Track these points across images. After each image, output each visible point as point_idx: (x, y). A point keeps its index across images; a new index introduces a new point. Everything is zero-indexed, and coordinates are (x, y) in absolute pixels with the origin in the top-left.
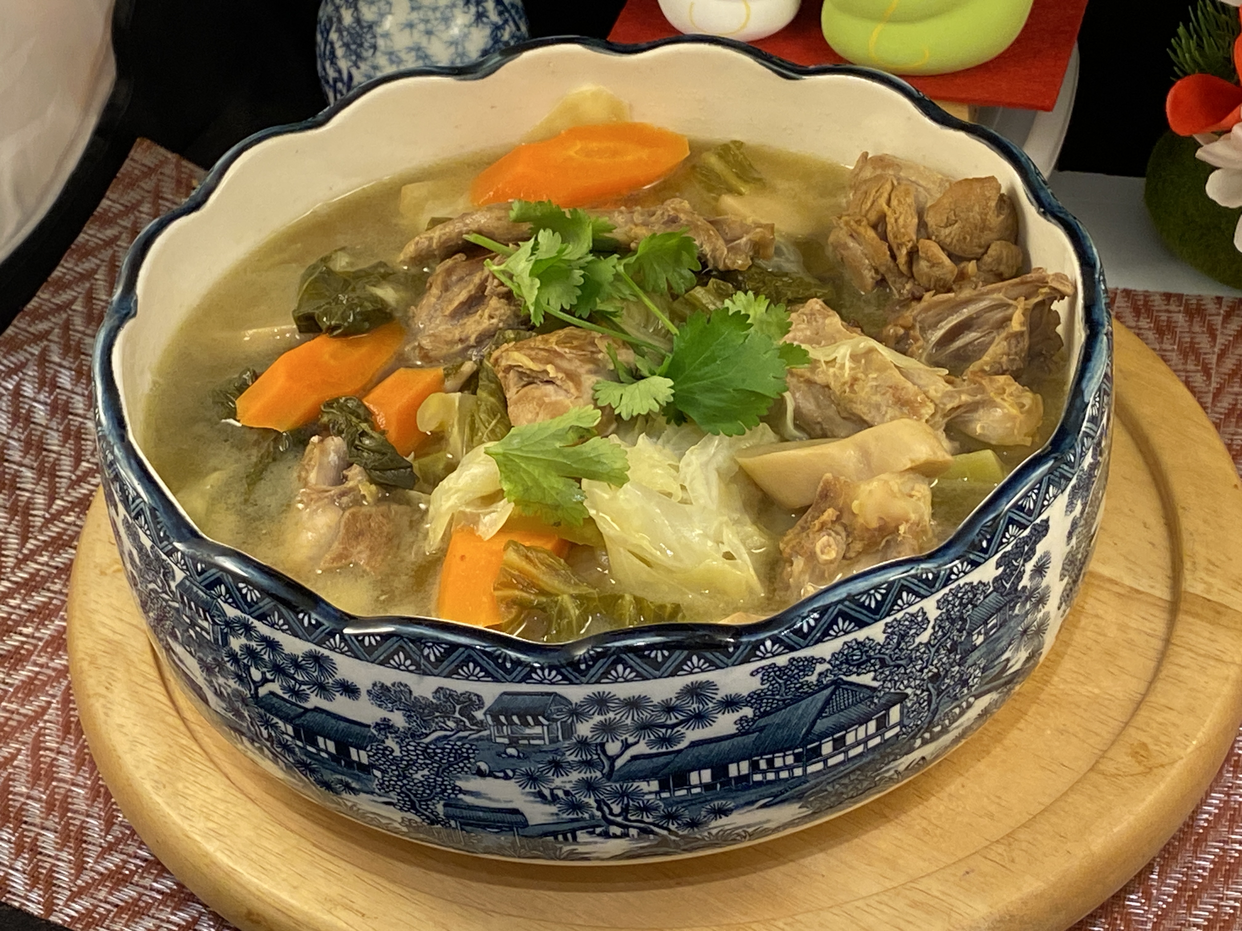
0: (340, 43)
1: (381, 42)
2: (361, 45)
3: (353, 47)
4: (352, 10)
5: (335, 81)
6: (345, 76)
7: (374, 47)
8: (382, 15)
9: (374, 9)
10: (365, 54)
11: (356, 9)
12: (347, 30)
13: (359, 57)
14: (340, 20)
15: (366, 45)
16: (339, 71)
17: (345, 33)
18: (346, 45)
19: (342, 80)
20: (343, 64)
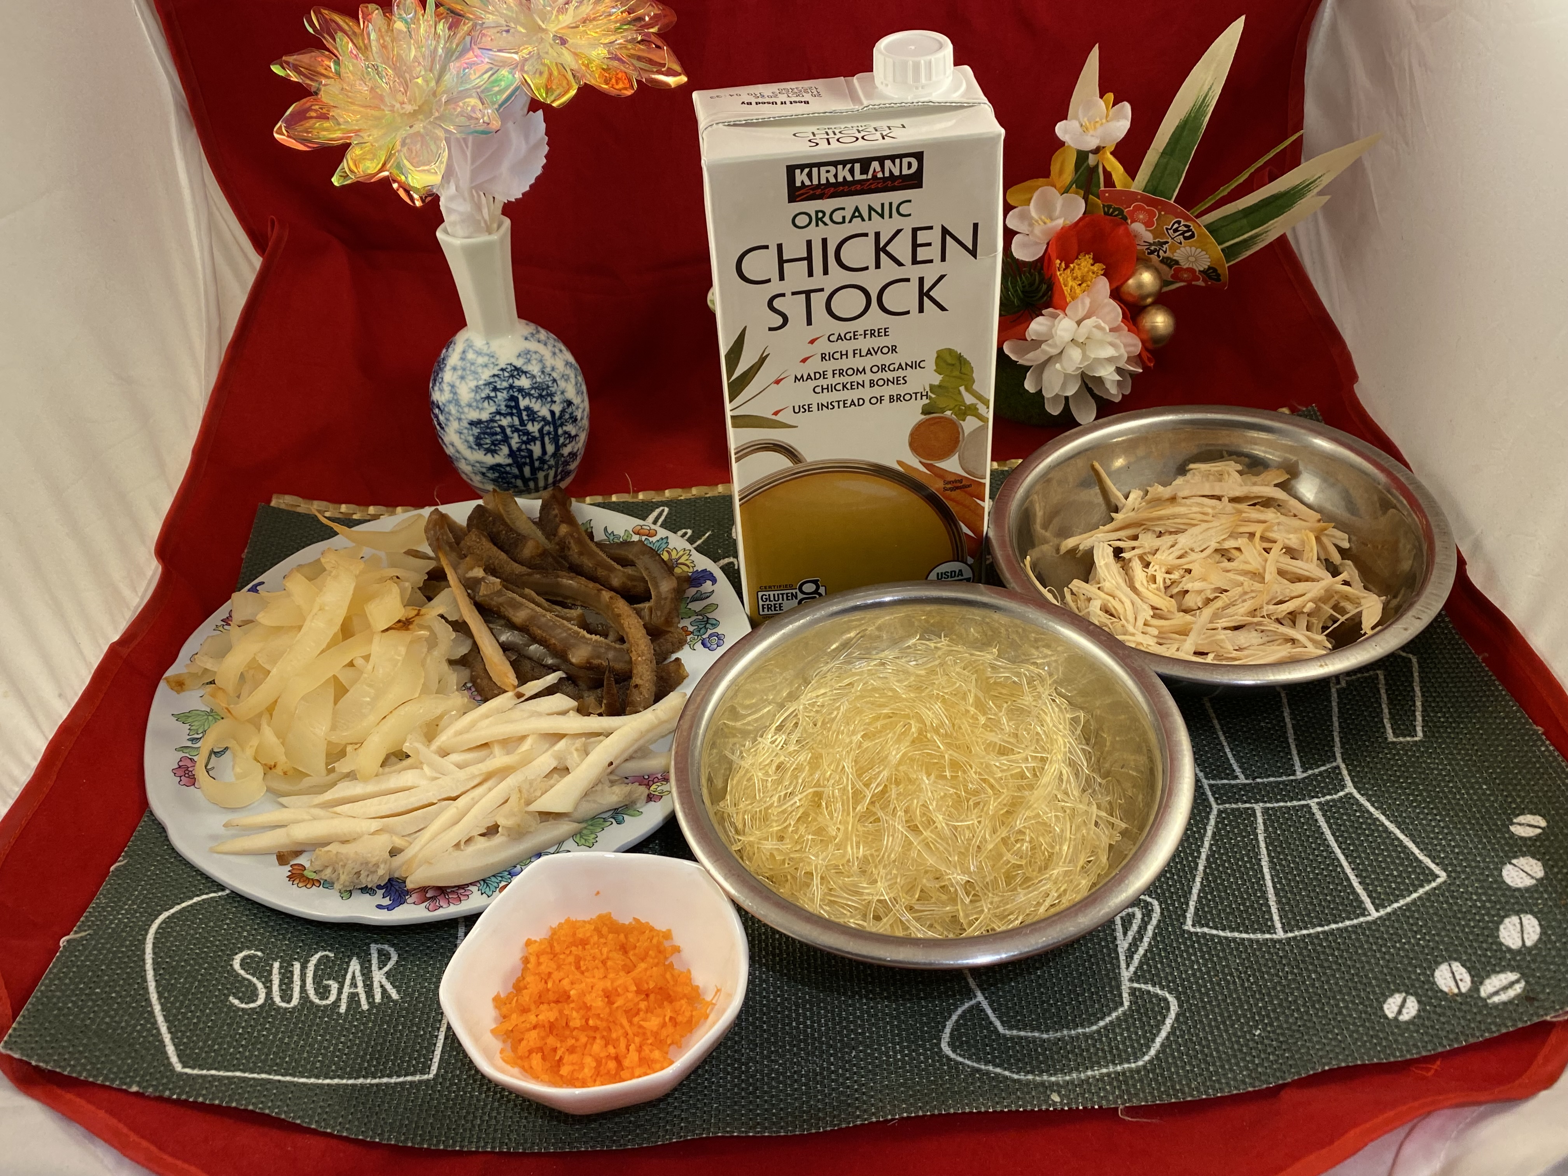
0: (534, 400)
1: (555, 375)
2: (548, 387)
3: (544, 393)
4: (523, 377)
5: (541, 431)
6: (549, 418)
7: (554, 381)
8: (541, 361)
9: (534, 362)
10: (553, 390)
11: (525, 373)
12: (533, 388)
13: (552, 395)
14: (520, 390)
15: (550, 384)
16: (544, 419)
17: (533, 392)
18: (541, 396)
19: (547, 423)
20: (544, 412)
